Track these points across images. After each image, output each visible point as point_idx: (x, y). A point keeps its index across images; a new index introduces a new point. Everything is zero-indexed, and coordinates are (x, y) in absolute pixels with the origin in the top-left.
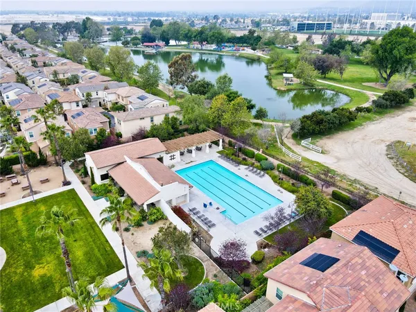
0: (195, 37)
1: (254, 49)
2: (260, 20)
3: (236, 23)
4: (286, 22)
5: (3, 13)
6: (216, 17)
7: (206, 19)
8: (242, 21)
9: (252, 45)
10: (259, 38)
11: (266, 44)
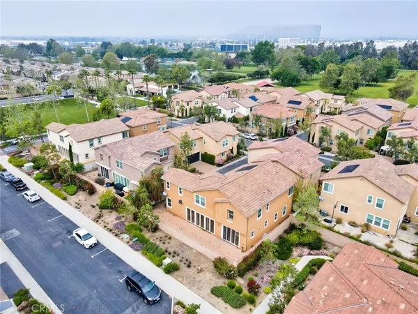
0: (144, 52)
1: (188, 60)
2: (191, 43)
3: (171, 46)
4: (213, 44)
5: (3, 38)
6: (152, 41)
7: (144, 42)
8: (176, 44)
9: (186, 58)
10: (191, 53)
11: (197, 57)
